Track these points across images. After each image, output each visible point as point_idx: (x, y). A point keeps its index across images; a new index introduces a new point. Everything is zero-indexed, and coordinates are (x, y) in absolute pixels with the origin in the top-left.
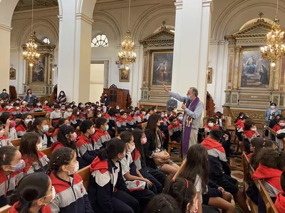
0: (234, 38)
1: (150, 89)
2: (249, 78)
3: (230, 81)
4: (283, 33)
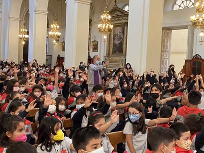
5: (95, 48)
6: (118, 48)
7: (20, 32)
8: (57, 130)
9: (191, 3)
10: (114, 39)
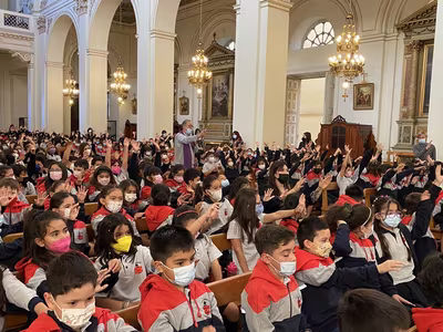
1: (415, 123)
5: (185, 110)
6: (220, 108)
7: (65, 86)
8: (120, 235)
9: (330, 38)
10: (213, 95)
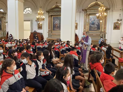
0: (86, 10)
1: (52, 33)
2: (92, 27)
3: (85, 28)
4: (105, 8)
9: (30, 12)
